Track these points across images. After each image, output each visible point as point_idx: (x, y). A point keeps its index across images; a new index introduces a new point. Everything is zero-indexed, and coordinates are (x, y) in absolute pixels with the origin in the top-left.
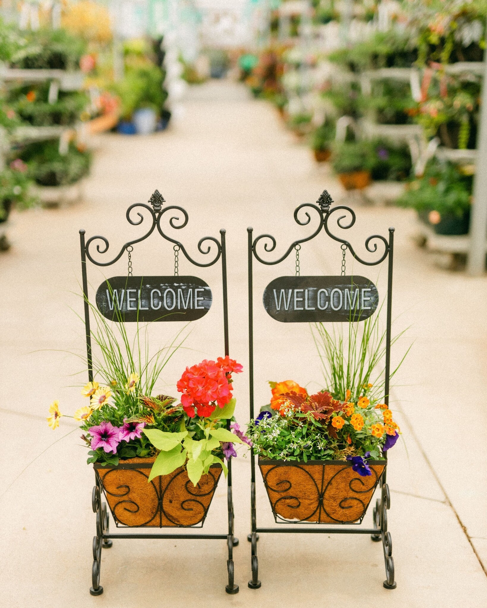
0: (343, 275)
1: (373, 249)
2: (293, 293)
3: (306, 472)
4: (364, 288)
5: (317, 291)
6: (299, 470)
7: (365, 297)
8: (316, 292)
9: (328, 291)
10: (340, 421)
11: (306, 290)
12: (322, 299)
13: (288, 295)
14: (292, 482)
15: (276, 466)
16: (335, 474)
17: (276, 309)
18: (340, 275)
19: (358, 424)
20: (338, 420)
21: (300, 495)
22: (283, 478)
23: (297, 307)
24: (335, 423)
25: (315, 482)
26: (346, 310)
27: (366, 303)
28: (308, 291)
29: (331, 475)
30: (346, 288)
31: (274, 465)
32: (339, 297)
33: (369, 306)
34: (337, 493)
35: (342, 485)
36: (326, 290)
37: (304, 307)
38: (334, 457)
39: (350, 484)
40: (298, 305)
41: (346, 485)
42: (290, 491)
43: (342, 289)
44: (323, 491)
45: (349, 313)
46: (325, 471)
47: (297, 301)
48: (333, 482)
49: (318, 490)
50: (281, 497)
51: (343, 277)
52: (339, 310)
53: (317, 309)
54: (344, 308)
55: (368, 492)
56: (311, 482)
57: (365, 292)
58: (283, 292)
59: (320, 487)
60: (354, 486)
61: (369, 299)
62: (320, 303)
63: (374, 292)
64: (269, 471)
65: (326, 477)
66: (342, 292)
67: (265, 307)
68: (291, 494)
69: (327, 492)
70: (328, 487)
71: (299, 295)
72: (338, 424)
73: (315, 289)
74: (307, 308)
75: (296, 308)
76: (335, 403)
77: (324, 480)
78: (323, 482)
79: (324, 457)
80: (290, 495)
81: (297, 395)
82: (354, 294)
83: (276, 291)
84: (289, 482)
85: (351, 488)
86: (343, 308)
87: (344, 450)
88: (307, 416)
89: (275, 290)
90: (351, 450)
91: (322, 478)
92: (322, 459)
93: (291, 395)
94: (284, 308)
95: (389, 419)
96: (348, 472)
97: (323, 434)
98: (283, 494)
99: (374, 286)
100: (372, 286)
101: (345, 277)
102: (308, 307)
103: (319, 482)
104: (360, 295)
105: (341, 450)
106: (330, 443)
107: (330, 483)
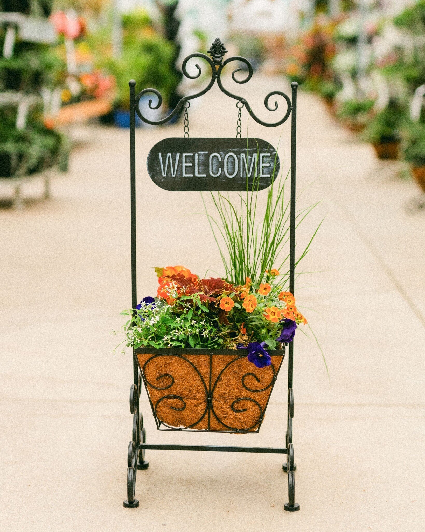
0: (239, 137)
1: (273, 107)
2: (181, 157)
3: (191, 364)
4: (264, 152)
5: (209, 155)
6: (182, 361)
7: (263, 162)
8: (207, 157)
9: (221, 155)
10: (229, 302)
11: (196, 154)
12: (214, 164)
13: (175, 160)
14: (174, 376)
15: (154, 355)
16: (224, 367)
17: (162, 175)
20: (228, 301)
21: (185, 393)
22: (163, 372)
23: (186, 173)
24: (223, 305)
25: (201, 377)
26: (242, 177)
27: (265, 170)
28: (199, 155)
29: (221, 369)
30: (242, 152)
31: (153, 354)
32: (234, 163)
33: (268, 174)
34: (228, 391)
35: (234, 381)
36: (219, 154)
37: (194, 173)
38: (223, 347)
39: (243, 380)
40: (187, 171)
41: (238, 381)
42: (172, 388)
43: (238, 154)
44: (212, 390)
45: (246, 181)
46: (213, 362)
47: (186, 166)
48: (223, 376)
49: (205, 388)
50: (163, 396)
51: (239, 139)
54: (240, 175)
55: (264, 391)
56: (197, 377)
57: (263, 157)
58: (169, 156)
59: (207, 383)
60: (247, 383)
61: (268, 165)
62: (212, 169)
63: (275, 158)
64: (148, 361)
65: (214, 371)
66: (237, 157)
67: (150, 173)
68: (175, 393)
69: (216, 390)
70: (218, 384)
71: (188, 160)
72: (226, 305)
73: (206, 153)
74: (197, 175)
75: (184, 175)
76: (228, 286)
77: (213, 375)
78: (210, 378)
79: (210, 346)
80: (174, 394)
82: (251, 159)
83: (162, 155)
84: (171, 376)
85: (244, 385)
86: (238, 176)
87: (235, 338)
89: (160, 154)
90: (244, 339)
91: (209, 372)
92: (208, 348)
93: (177, 277)
94: (171, 175)
95: (293, 308)
96: (240, 365)
97: (211, 321)
98: (166, 393)
99: (274, 151)
100: (272, 150)
102: (199, 173)
103: (206, 377)
104: (259, 160)
105: (231, 339)
106: (220, 331)
107: (219, 378)
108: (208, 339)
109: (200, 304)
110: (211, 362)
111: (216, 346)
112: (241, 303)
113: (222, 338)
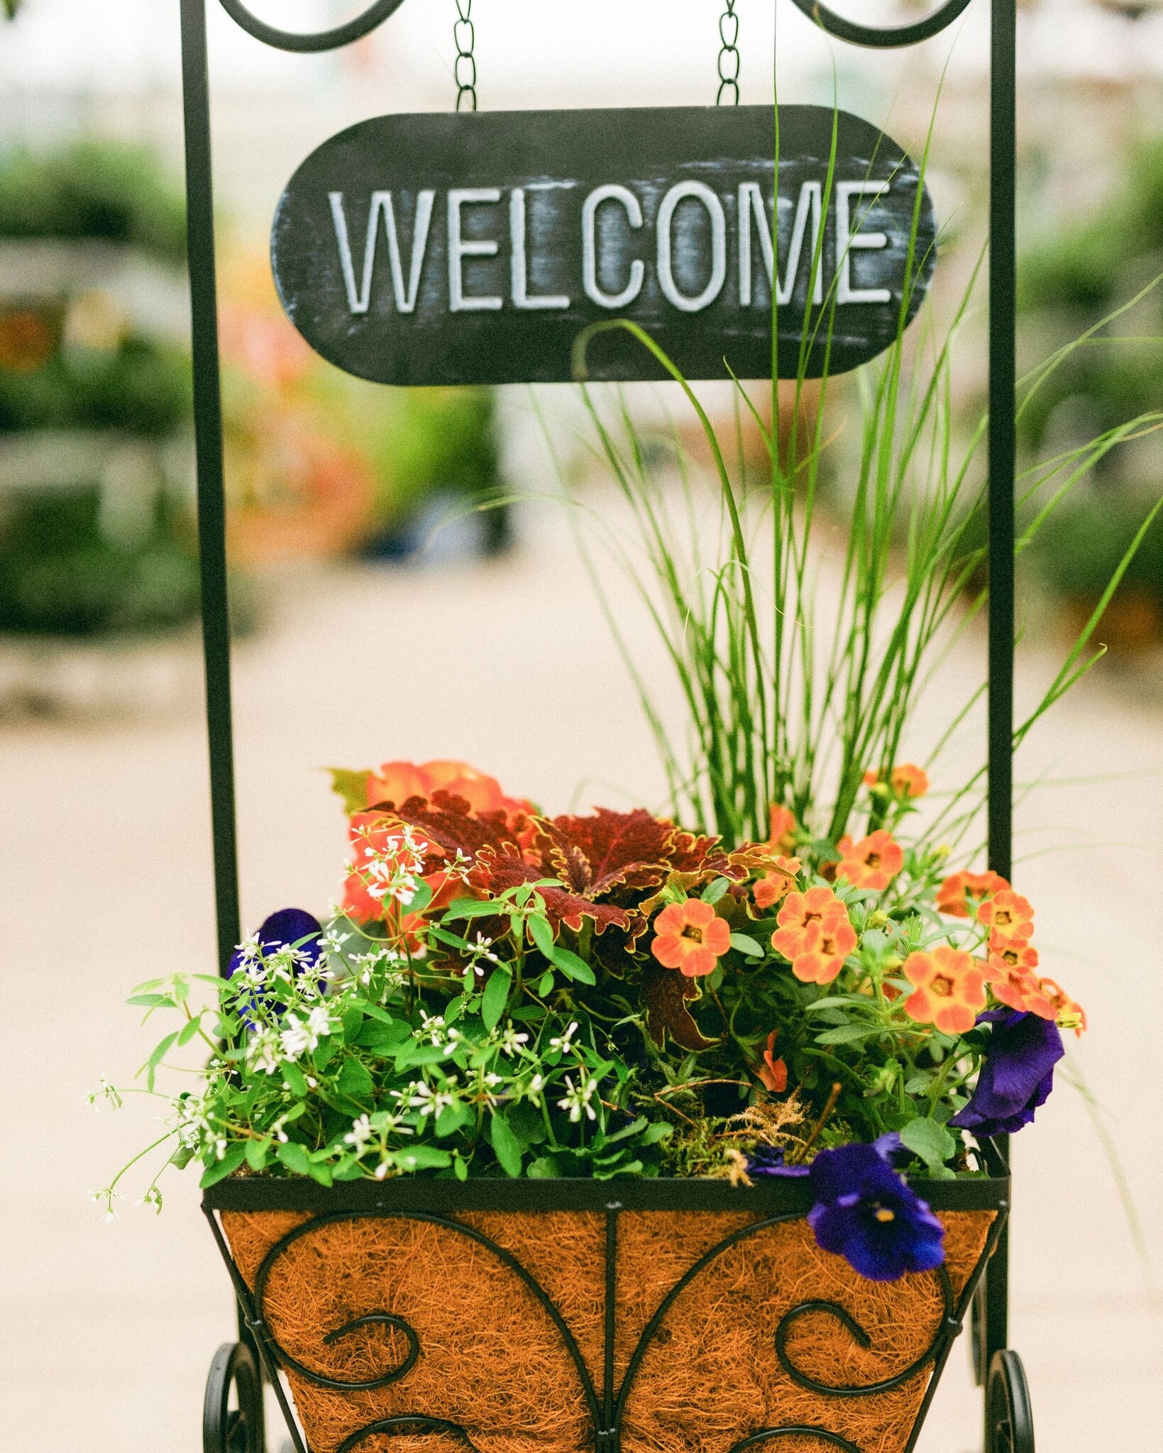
0: (728, 100)
3: (507, 1258)
5: (579, 196)
6: (456, 1244)
7: (854, 228)
8: (570, 206)
9: (640, 197)
10: (704, 927)
11: (518, 195)
12: (608, 245)
13: (412, 225)
14: (420, 1324)
15: (309, 1215)
16: (680, 1269)
17: (347, 306)
18: (710, 102)
19: (819, 945)
20: (693, 924)
21: (477, 1406)
22: (362, 1299)
23: (466, 292)
24: (670, 945)
25: (561, 1323)
26: (747, 309)
27: (865, 267)
28: (529, 198)
29: (662, 1280)
30: (748, 177)
31: (300, 1212)
32: (704, 235)
33: (880, 286)
34: (702, 1393)
35: (734, 1344)
36: (633, 189)
37: (505, 290)
38: (674, 1164)
39: (782, 1338)
40: (469, 282)
41: (754, 1343)
42: (410, 1380)
43: (724, 185)
44: (617, 1385)
45: (768, 324)
46: (624, 1250)
47: (466, 259)
48: (676, 1322)
49: (584, 1376)
50: (365, 1420)
51: (727, 110)
52: (707, 309)
53: (583, 305)
54: (737, 296)
55: (890, 1389)
56: (538, 1327)
57: (853, 198)
58: (382, 208)
59: (593, 1353)
60: (808, 1351)
61: (877, 240)
62: (598, 269)
64: (277, 1249)
65: (628, 1291)
66: (724, 205)
68: (425, 1404)
69: (643, 1389)
70: (648, 1358)
71: (476, 223)
72: (688, 946)
73: (568, 185)
74: (521, 299)
75: (458, 302)
76: (692, 847)
77: (621, 1314)
78: (610, 1325)
79: (606, 1162)
80: (420, 1410)
81: (472, 815)
82: (792, 213)
83: (347, 205)
84: (400, 1323)
85: (787, 1366)
86: (728, 301)
87: (737, 1117)
88: (510, 909)
89: (336, 199)
90: (782, 1120)
91: (600, 1300)
92: (596, 1175)
93: (431, 808)
94: (394, 303)
95: (1020, 952)
96: (766, 1259)
97: (607, 1027)
98: (378, 1404)
99: (908, 167)
100: (897, 165)
101: (739, 114)
102: (531, 290)
103: (587, 1325)
104: (831, 220)
105: (717, 1121)
106: (654, 1079)
107: (654, 1332)
108: (590, 1127)
109: (545, 941)
110: (610, 1250)
111: (636, 1167)
112: (760, 932)
113: (665, 1120)
